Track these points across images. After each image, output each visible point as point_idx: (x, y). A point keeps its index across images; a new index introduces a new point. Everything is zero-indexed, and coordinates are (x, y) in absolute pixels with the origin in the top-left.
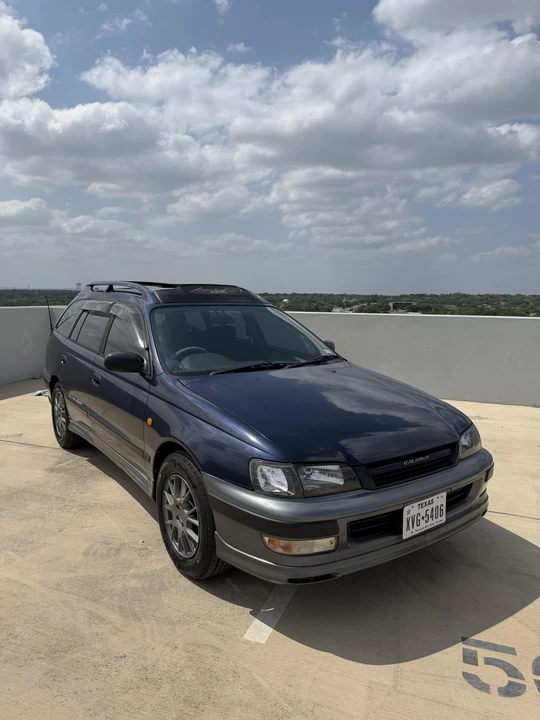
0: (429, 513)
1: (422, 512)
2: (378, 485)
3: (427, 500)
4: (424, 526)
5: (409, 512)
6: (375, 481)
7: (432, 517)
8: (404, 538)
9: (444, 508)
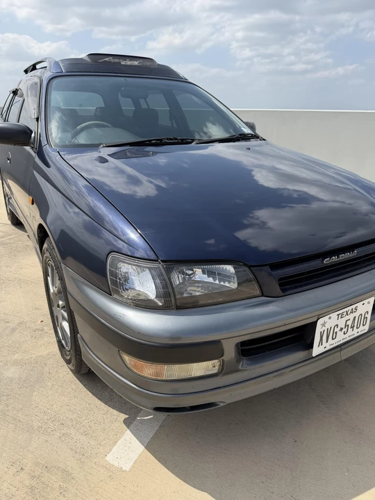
0: (349, 323)
1: (342, 323)
2: (283, 291)
3: (350, 308)
4: (341, 338)
5: (323, 325)
6: (280, 285)
7: (352, 327)
8: (314, 354)
9: (369, 316)
